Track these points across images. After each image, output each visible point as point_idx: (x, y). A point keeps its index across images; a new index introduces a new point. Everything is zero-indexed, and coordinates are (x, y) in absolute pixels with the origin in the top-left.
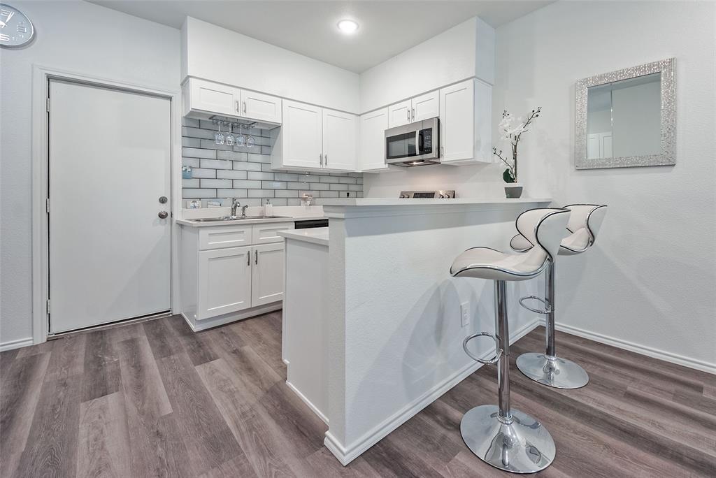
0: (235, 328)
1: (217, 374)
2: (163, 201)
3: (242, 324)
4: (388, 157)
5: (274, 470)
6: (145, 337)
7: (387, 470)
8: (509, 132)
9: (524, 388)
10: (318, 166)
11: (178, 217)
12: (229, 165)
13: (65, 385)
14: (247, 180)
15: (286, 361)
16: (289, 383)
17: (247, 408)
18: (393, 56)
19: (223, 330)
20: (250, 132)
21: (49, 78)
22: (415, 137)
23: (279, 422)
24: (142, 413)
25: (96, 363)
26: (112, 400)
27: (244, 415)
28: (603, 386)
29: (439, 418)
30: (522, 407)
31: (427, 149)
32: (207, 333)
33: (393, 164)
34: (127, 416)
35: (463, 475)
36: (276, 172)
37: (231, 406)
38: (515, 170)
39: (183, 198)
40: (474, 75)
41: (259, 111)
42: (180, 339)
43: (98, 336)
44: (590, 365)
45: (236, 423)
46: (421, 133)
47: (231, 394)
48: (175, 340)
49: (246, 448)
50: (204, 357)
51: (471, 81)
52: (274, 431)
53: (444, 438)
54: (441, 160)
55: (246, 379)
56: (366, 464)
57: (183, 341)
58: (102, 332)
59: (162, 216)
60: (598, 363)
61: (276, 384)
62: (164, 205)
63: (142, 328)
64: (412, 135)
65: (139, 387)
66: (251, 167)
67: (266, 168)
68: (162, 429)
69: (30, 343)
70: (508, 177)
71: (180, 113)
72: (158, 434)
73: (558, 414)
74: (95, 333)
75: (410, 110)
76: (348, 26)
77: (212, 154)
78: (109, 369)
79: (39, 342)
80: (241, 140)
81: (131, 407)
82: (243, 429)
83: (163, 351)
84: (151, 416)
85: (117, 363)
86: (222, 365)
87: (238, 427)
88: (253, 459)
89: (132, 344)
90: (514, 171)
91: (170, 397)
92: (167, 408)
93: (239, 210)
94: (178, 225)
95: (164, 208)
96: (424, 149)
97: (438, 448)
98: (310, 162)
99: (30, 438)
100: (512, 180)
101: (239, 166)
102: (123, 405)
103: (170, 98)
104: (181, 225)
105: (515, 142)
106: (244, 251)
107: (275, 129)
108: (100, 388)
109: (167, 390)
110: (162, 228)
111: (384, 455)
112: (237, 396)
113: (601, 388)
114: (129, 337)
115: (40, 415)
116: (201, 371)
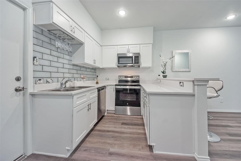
2: (18, 79)
10: (93, 64)
11: (30, 90)
12: (56, 59)
14: (63, 68)
31: (136, 62)
36: (74, 65)
39: (33, 78)
51: (151, 44)
54: (141, 66)
59: (17, 90)
62: (19, 82)
64: (130, 57)
66: (65, 61)
67: (70, 62)
75: (128, 49)
94: (30, 95)
95: (19, 84)
100: (165, 73)
101: (60, 60)
104: (33, 95)
107: (81, 44)
110: (18, 98)
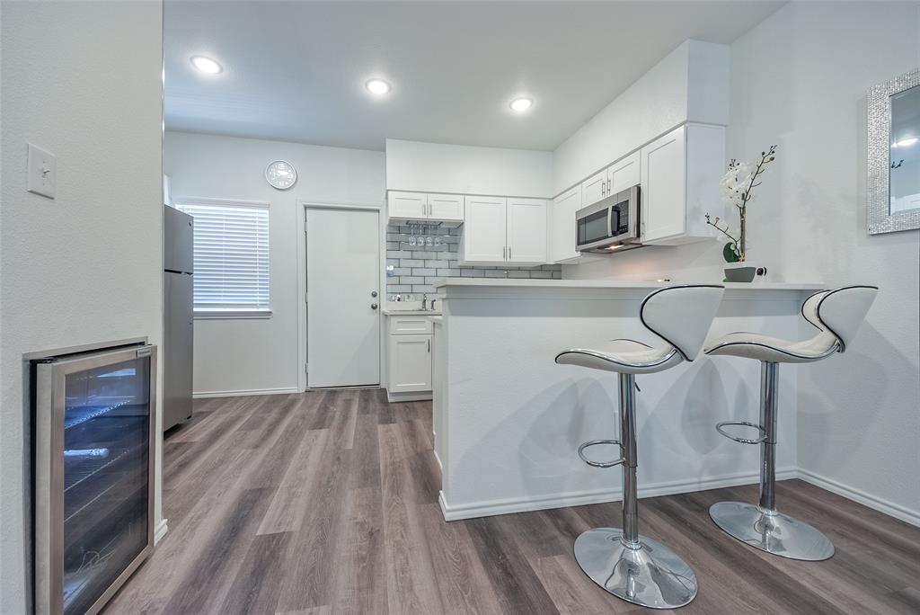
0: (416, 405)
1: (390, 433)
2: (374, 295)
3: (424, 403)
4: (579, 243)
5: (394, 503)
6: (358, 399)
7: (480, 538)
8: (735, 189)
9: (701, 534)
10: (502, 260)
11: (384, 309)
12: (421, 263)
13: (304, 418)
15: (434, 433)
16: (435, 452)
17: (398, 460)
18: (587, 120)
19: (408, 404)
20: (438, 232)
21: (306, 208)
22: (607, 215)
23: (414, 476)
24: (335, 444)
25: (324, 409)
26: (323, 432)
27: (394, 463)
28: (852, 571)
29: (560, 522)
30: (679, 549)
31: (623, 227)
32: (397, 405)
33: (588, 251)
34: (327, 445)
35: (552, 572)
36: (461, 268)
37: (388, 456)
38: (742, 243)
39: (387, 293)
40: (685, 119)
41: (444, 212)
42: (378, 404)
43: (332, 393)
44: (853, 544)
45: (386, 466)
46: (616, 209)
47: (392, 448)
48: (375, 405)
49: (384, 484)
50: (387, 419)
51: (681, 129)
52: (408, 479)
53: (553, 538)
54: (643, 240)
55: (407, 441)
56: (465, 527)
57: (379, 406)
58: (335, 392)
59: (374, 308)
60: (874, 545)
61: (427, 450)
62: (375, 298)
63: (358, 394)
64: (604, 213)
65: (341, 429)
66: (439, 264)
67: (454, 264)
68: (341, 457)
69: (296, 391)
70: (730, 254)
71: (385, 222)
72: (338, 459)
73: (732, 572)
74: (331, 391)
75: (605, 181)
76: (521, 105)
77: (408, 254)
78: (330, 414)
79: (301, 391)
80: (429, 239)
81: (331, 438)
82: (389, 472)
83: (364, 410)
84: (339, 448)
85: (335, 412)
86: (396, 429)
87: (386, 470)
88: (385, 492)
89: (348, 402)
90: (739, 245)
91: (355, 440)
92: (350, 446)
93: (428, 304)
94: (384, 316)
95: (375, 301)
96: (620, 229)
97: (541, 543)
98: (494, 256)
99: (277, 443)
100: (736, 259)
101: (430, 264)
102: (328, 437)
103: (378, 211)
104: (387, 315)
105: (741, 203)
106: (425, 338)
107: (459, 226)
108: (320, 424)
109: (355, 435)
110: (373, 318)
111: (485, 528)
112: (395, 450)
113: (849, 573)
114: (348, 398)
115: (286, 431)
116: (381, 428)
